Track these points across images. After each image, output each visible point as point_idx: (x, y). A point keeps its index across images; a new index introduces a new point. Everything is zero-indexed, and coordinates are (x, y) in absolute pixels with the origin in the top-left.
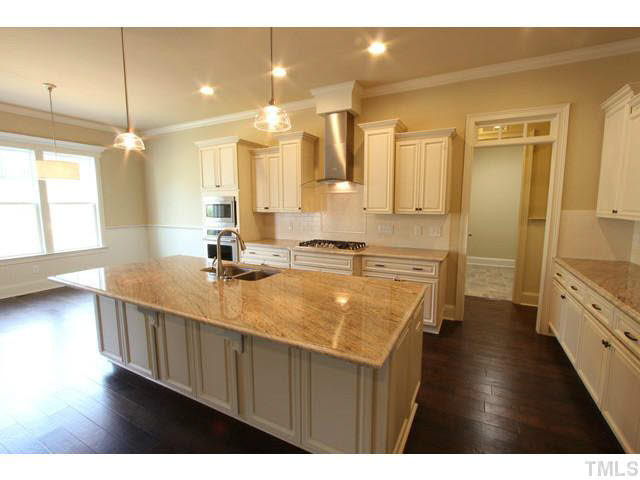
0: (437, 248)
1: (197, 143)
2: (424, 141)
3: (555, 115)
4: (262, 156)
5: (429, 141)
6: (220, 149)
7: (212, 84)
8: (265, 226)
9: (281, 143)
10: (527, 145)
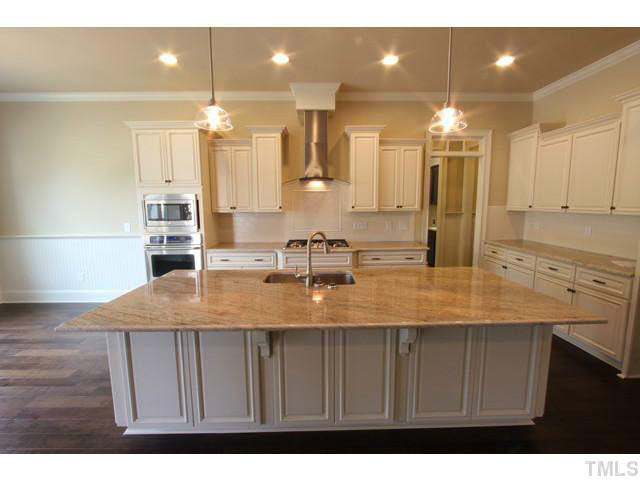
0: (404, 239)
1: (129, 123)
2: (403, 148)
3: (481, 137)
4: (224, 148)
5: (406, 148)
6: (170, 134)
7: (176, 51)
8: (221, 230)
9: (254, 135)
10: (444, 157)
